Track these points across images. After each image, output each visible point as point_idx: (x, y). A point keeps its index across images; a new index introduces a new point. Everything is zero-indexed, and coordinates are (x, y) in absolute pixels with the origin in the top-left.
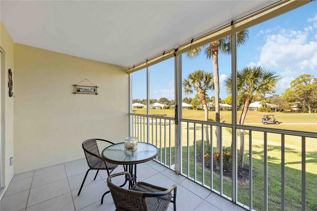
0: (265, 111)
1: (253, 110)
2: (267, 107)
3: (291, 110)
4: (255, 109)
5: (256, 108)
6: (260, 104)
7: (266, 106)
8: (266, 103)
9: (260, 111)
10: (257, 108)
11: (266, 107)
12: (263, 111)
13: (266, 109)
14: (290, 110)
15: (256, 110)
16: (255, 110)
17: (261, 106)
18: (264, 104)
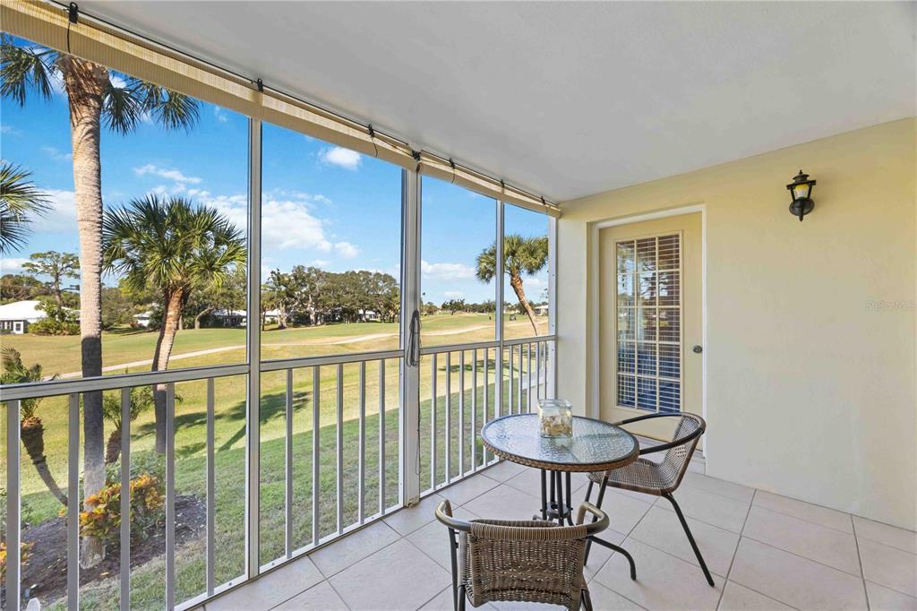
0: (58, 332)
1: (9, 332)
2: (66, 319)
3: (132, 325)
4: (18, 326)
5: (22, 323)
6: (38, 308)
7: (62, 316)
8: (63, 308)
9: (40, 333)
10: (26, 323)
11: (63, 320)
12: (51, 331)
13: (65, 325)
14: (129, 326)
15: (21, 332)
16: (18, 329)
17: (43, 314)
18: (56, 309)
